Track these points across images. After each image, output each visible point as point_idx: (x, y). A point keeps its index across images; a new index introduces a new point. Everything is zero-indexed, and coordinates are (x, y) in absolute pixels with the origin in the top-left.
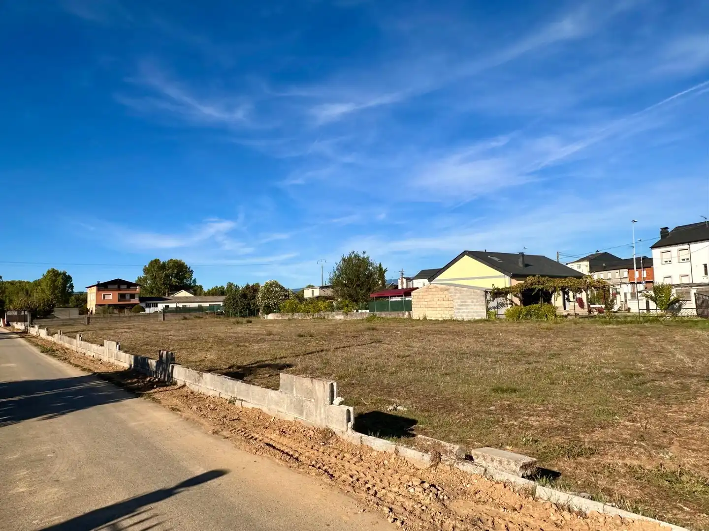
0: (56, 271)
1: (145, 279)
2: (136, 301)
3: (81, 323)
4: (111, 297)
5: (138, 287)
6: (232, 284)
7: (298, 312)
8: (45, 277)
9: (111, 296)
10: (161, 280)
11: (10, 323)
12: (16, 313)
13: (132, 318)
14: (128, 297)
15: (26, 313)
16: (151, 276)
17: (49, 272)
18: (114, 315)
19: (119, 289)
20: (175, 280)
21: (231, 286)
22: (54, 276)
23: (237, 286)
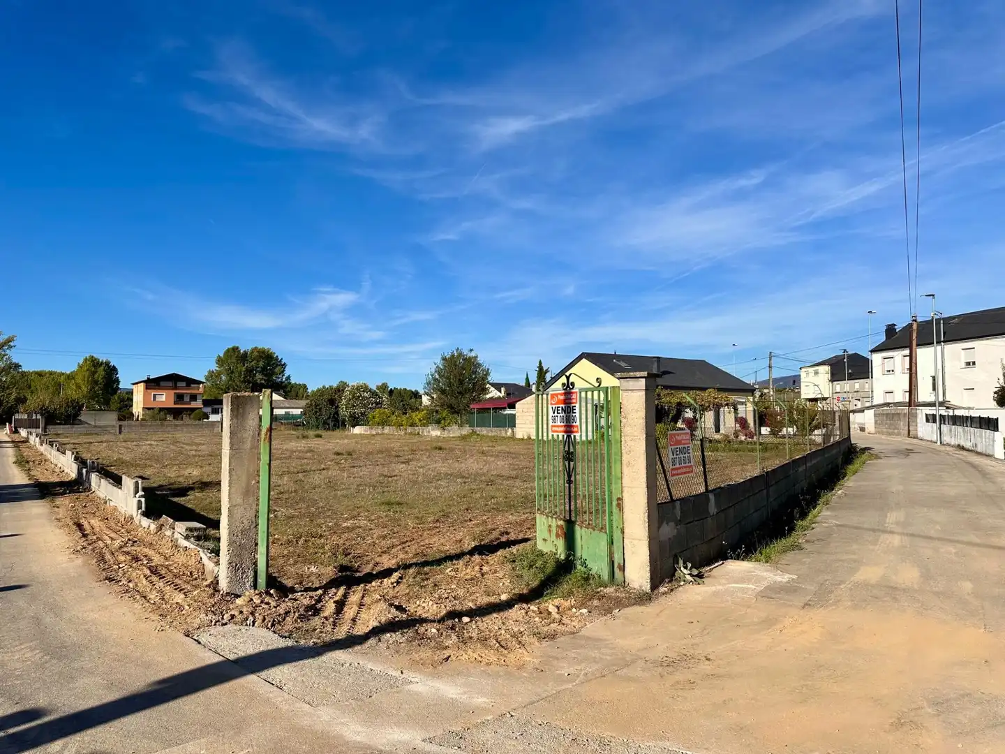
0: (96, 359)
1: (218, 375)
2: (198, 404)
3: (110, 433)
4: (163, 398)
5: (201, 386)
7: (389, 425)
8: (81, 367)
9: (164, 396)
10: (240, 376)
11: (19, 429)
12: (26, 417)
13: (179, 428)
14: (187, 399)
15: (39, 417)
16: (226, 370)
17: (86, 360)
18: (166, 423)
19: (176, 388)
20: (261, 377)
22: (94, 366)
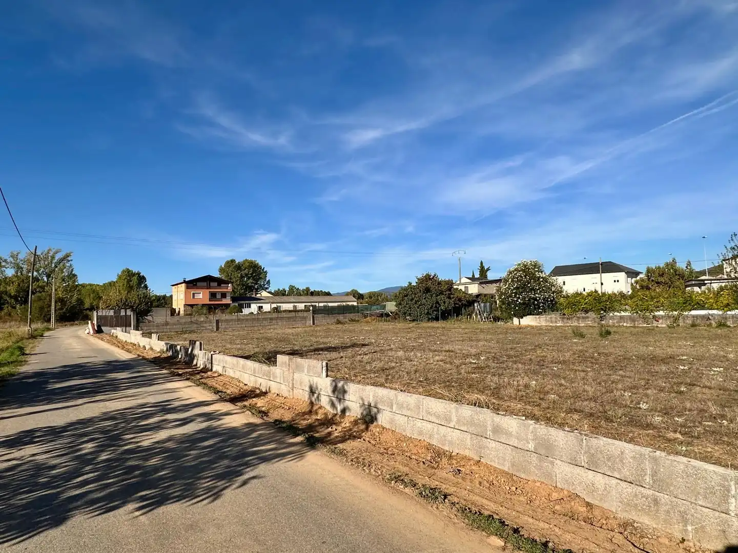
0: (130, 271)
2: (228, 300)
3: (207, 329)
4: (201, 296)
5: (230, 285)
6: (294, 287)
8: (119, 277)
9: (201, 294)
11: (103, 328)
12: (112, 313)
14: (219, 296)
15: (129, 312)
17: (123, 271)
19: (209, 287)
21: (292, 289)
22: (129, 276)
23: (298, 289)
